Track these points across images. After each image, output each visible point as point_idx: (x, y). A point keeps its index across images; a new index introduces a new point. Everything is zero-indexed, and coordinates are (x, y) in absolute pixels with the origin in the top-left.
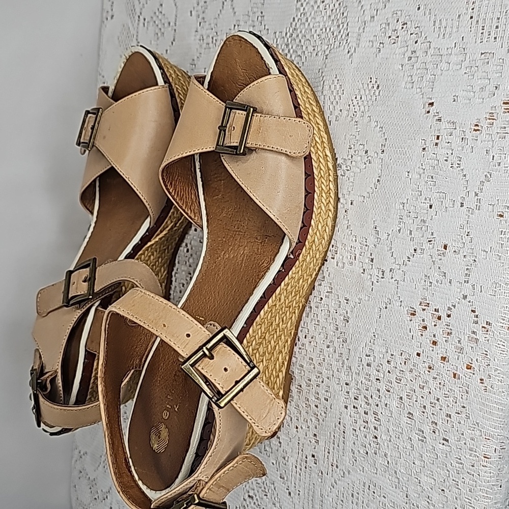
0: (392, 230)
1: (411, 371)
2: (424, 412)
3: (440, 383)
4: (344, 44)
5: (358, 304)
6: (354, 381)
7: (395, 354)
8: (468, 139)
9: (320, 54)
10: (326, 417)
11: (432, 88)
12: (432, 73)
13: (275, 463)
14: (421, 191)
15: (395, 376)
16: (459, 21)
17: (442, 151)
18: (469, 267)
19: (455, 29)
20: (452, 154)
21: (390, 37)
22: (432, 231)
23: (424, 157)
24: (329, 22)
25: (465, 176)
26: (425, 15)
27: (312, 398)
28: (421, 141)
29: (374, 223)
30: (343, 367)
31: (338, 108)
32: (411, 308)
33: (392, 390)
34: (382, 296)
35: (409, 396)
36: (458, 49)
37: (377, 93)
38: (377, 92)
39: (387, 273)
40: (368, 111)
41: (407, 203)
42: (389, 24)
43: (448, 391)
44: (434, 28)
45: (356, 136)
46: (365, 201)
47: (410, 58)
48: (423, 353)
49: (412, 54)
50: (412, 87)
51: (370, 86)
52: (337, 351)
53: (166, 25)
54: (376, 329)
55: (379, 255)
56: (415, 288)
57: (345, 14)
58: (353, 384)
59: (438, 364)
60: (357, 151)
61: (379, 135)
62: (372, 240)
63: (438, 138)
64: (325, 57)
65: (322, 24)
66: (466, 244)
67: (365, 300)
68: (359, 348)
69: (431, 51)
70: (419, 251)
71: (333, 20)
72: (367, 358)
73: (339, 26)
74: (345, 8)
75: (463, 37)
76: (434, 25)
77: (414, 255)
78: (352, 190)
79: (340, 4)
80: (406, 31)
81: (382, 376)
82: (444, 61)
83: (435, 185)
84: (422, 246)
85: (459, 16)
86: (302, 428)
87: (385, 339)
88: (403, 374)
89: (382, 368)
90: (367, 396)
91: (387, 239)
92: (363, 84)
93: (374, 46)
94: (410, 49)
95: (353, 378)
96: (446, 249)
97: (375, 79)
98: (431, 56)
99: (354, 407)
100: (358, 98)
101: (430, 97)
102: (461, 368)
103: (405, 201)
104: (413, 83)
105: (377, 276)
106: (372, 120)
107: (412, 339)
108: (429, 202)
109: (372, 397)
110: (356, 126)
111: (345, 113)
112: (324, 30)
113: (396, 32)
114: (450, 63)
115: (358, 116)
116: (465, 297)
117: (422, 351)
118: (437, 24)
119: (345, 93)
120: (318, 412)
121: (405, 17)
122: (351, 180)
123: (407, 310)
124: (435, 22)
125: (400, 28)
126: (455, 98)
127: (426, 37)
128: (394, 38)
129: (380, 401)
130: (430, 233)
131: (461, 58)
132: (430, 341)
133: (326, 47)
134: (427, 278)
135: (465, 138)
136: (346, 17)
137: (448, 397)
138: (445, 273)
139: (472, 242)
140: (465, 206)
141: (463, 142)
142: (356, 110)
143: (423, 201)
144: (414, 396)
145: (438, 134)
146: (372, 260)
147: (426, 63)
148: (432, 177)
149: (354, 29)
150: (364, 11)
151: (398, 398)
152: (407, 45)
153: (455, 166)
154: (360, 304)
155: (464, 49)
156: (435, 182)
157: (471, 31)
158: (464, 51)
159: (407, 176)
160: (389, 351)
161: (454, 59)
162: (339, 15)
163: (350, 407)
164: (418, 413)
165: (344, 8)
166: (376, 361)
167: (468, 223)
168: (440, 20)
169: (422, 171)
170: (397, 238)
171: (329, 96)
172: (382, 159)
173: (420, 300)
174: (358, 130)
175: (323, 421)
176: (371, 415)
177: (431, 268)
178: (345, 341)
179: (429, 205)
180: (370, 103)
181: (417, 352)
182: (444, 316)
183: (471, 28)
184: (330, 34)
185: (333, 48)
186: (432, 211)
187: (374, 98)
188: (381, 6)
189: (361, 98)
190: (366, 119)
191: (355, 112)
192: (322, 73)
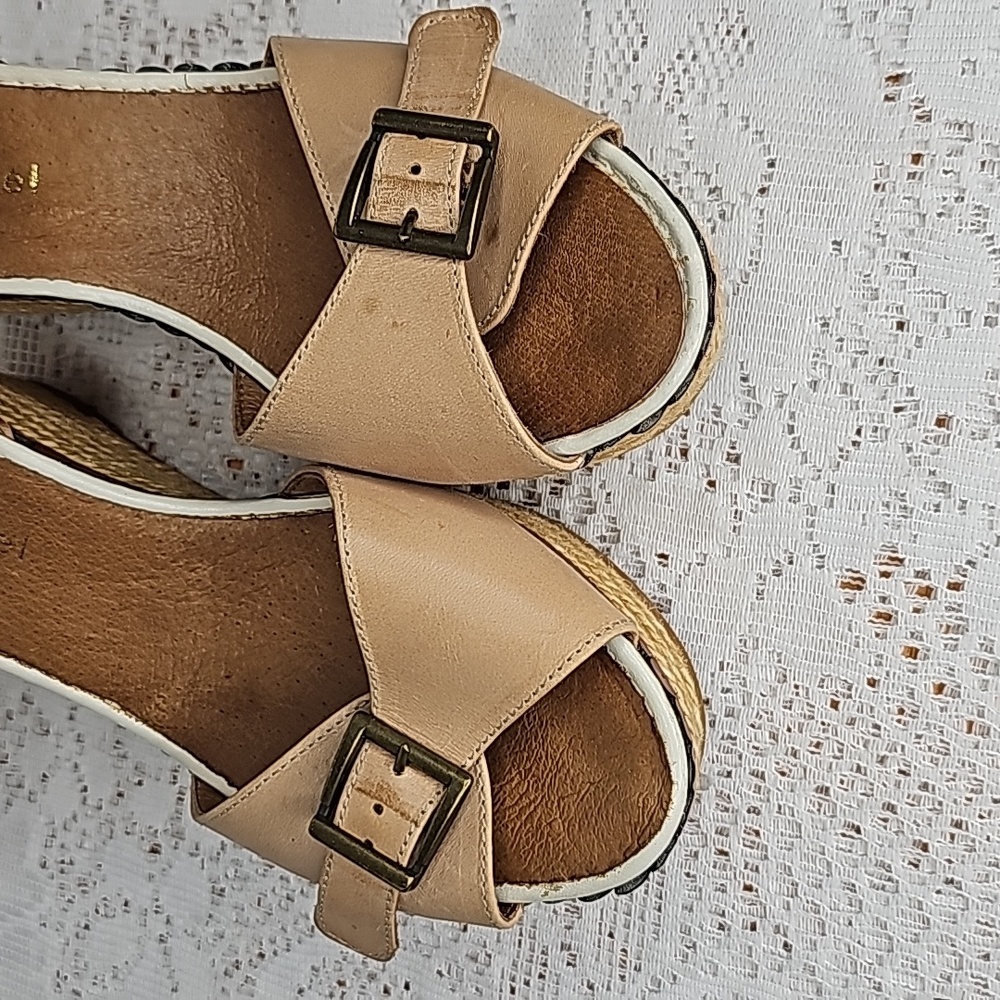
0: (794, 386)
1: (852, 722)
2: (887, 820)
3: (930, 748)
5: (698, 568)
7: (806, 684)
12: (903, 3)
13: (444, 972)
15: (808, 737)
17: (932, 192)
20: (961, 198)
22: (910, 386)
23: (881, 205)
28: (873, 166)
29: (742, 369)
31: (629, 80)
32: (850, 570)
37: (743, 47)
38: (743, 45)
39: (784, 491)
40: (719, 91)
41: (838, 317)
45: (682, 154)
48: (886, 678)
50: (848, 37)
51: (724, 30)
54: (750, 626)
56: (864, 524)
59: (930, 702)
60: (686, 192)
61: (752, 150)
62: (734, 408)
63: (918, 159)
67: (717, 556)
70: (867, 433)
72: (724, 696)
77: (858, 443)
81: (768, 739)
83: (914, 275)
84: (880, 422)
88: (830, 731)
91: (780, 407)
92: (702, 24)
97: (737, 13)
100: (689, 56)
101: (900, 61)
103: (831, 314)
104: (849, 25)
106: (731, 114)
107: (857, 646)
108: (894, 315)
110: (683, 128)
111: (648, 95)
115: (687, 102)
117: (884, 675)
119: (649, 44)
126: (969, 66)
130: (903, 391)
137: (953, 780)
142: (681, 89)
143: (880, 314)
144: (861, 782)
148: (907, 256)
151: (815, 789)
156: (915, 267)
159: (834, 251)
160: (791, 679)
170: (808, 402)
172: (761, 211)
173: (878, 553)
174: (690, 138)
177: (907, 475)
179: (895, 321)
180: (724, 71)
181: (869, 676)
182: (941, 588)
186: (907, 338)
187: (734, 59)
189: (695, 57)
190: (715, 111)
191: (678, 91)
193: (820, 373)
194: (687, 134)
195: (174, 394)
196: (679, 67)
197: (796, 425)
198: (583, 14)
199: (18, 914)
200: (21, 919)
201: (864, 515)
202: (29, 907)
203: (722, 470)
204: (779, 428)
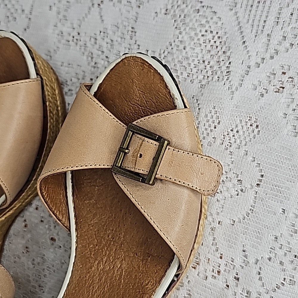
0: (262, 257)
4: (225, 80)
9: (195, 82)
21: (274, 86)
24: (207, 55)
29: (243, 247)
31: (212, 135)
38: (256, 131)
39: (254, 295)
40: (245, 145)
42: (275, 74)
45: (229, 165)
46: (235, 225)
47: (294, 110)
49: (297, 106)
51: (249, 124)
53: (20, 11)
55: (246, 276)
57: (228, 54)
60: (229, 179)
61: (255, 170)
64: (200, 86)
70: (287, 281)
71: (212, 55)
73: (219, 62)
74: (228, 48)
77: (284, 284)
80: (293, 85)
91: (256, 264)
92: (241, 120)
93: (258, 90)
94: (296, 102)
97: (255, 119)
100: (235, 130)
106: (248, 155)
111: (219, 141)
112: (201, 61)
113: (281, 83)
115: (233, 147)
119: (221, 124)
121: (293, 72)
122: (222, 202)
125: (287, 80)
128: (278, 87)
136: (229, 57)
146: (238, 279)
149: (237, 70)
150: (249, 56)
152: (293, 97)
159: (282, 212)
162: (220, 52)
170: (267, 265)
171: (204, 123)
172: (256, 192)
174: (232, 160)
180: (248, 139)
184: (208, 67)
185: (211, 81)
187: (252, 135)
188: (268, 56)
189: (237, 132)
190: (242, 152)
191: (230, 142)
192: (197, 100)
193: (272, 256)
194: (231, 158)
195: (37, 209)
196: (231, 134)
197: (261, 272)
198: (198, 109)
203: (232, 282)
204: (255, 272)
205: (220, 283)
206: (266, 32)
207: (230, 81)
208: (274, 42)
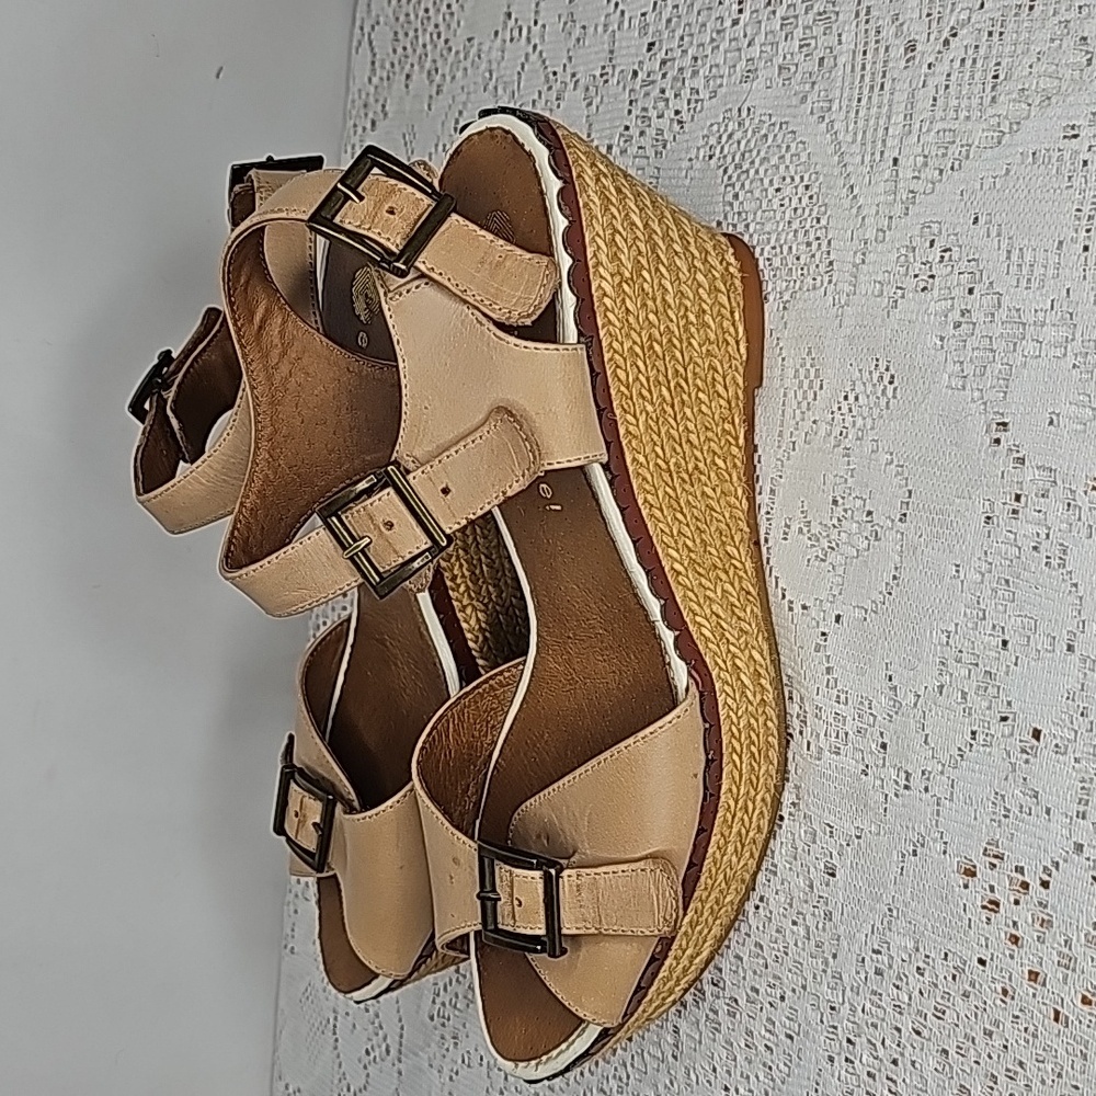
0: (926, 687)
1: (966, 995)
2: (992, 1089)
3: (1026, 1029)
4: (826, 283)
5: (856, 841)
6: (847, 1005)
7: (932, 955)
8: (1080, 508)
9: (771, 298)
10: (788, 1076)
11: (1005, 393)
12: (1005, 360)
14: (984, 611)
15: (934, 1003)
16: (1060, 255)
17: (1026, 529)
18: (1086, 786)
19: (1051, 272)
20: (1048, 535)
21: (916, 276)
22: (1009, 699)
23: (989, 536)
24: (787, 233)
25: (1076, 585)
26: (988, 236)
27: (759, 1029)
28: (982, 501)
29: (887, 669)
30: (825, 971)
31: (810, 416)
32: (966, 858)
33: (925, 1033)
34: (907, 828)
35: (961, 1049)
36: (1059, 313)
37: (890, 393)
38: (890, 389)
39: (917, 782)
40: (872, 428)
41: (956, 632)
42: (914, 249)
43: (1044, 1050)
44: (1008, 266)
45: (846, 480)
46: (868, 620)
47: (957, 325)
48: (992, 959)
49: (963, 315)
50: (964, 388)
51: (876, 376)
52: (811, 937)
54: (893, 897)
55: (898, 737)
56: (975, 818)
57: (823, 222)
58: (845, 1010)
59: (1024, 988)
60: (850, 512)
61: (895, 481)
62: (882, 703)
63: (1018, 498)
64: (781, 305)
65: (774, 237)
66: (1079, 734)
67: (870, 832)
68: (857, 935)
69: (1002, 314)
70: (980, 737)
71: (796, 231)
72: (874, 956)
73: (809, 244)
74: (823, 209)
75: (1068, 290)
76: (1008, 258)
77: (971, 745)
78: (840, 594)
79: (811, 197)
80: (949, 268)
81: (906, 1000)
82: (1028, 337)
83: (1013, 601)
84: (989, 729)
85: (1061, 243)
86: (737, 1091)
87: (914, 922)
88: (949, 1000)
89: (907, 984)
90: (874, 1041)
91: (915, 705)
92: (861, 371)
93: (885, 293)
94: (960, 305)
95: (846, 1000)
96: (1038, 739)
97: (885, 363)
98: (1003, 323)
99: (847, 1060)
100: (851, 398)
101: (1001, 411)
102: (1072, 1001)
103: (952, 628)
104: (965, 377)
105: (895, 781)
106: (880, 449)
107: (970, 927)
108: (1000, 634)
109: (883, 1043)
110: (846, 459)
111: (824, 428)
112: (778, 250)
113: (929, 265)
114: (1041, 343)
115: (850, 436)
116: (1079, 848)
117: (990, 956)
118: (1014, 257)
119: (825, 387)
120: (772, 1061)
121: (949, 235)
122: (840, 571)
123: (958, 862)
124: (1009, 252)
125: (938, 259)
126: (1054, 417)
127: (991, 283)
128: (925, 278)
129: (902, 1055)
130: (1005, 703)
131: (1064, 332)
132: (1006, 933)
133: (785, 284)
134: (999, 798)
135: (1075, 506)
136: (826, 228)
137: (1043, 1062)
138: (1037, 792)
139: (1091, 730)
140: (1078, 652)
141: (1071, 512)
142: (847, 425)
143: (988, 633)
144: (972, 1050)
145: (1019, 492)
146: (884, 746)
147: (991, 338)
148: (1007, 581)
149: (844, 254)
150: (863, 218)
151: (937, 1051)
152: (953, 295)
153: (1055, 562)
154: (861, 841)
155: (1071, 314)
156: (1014, 593)
157: (1085, 276)
158: (1071, 319)
159: (954, 573)
160: (921, 949)
161: (1049, 333)
162: (809, 220)
163: (840, 1061)
164: (979, 1088)
165: (820, 206)
166: (895, 967)
167: (1083, 690)
168: (1021, 249)
169: (985, 567)
170: (935, 704)
171: (795, 391)
172: (902, 534)
173: (985, 845)
174: (851, 467)
175: (783, 1083)
176: (883, 1084)
177: (1006, 779)
178: (828, 916)
179: (1000, 640)
180: (876, 412)
181: (978, 956)
182: (1035, 885)
183: (1084, 270)
184: (791, 259)
185: (800, 289)
186: (1008, 656)
187: (883, 402)
188: (898, 210)
189: (857, 399)
190: (868, 446)
191: (844, 427)
192: (778, 339)
193: (945, 679)
194: (849, 464)
196: (845, 407)
197: (926, 723)
198: (780, 359)
199: (416, 1055)
200: (418, 1059)
201: (975, 811)
202: (422, 1050)
204: (914, 725)
205: (851, 764)
206: (889, 155)
207: (835, 285)
208: (906, 172)
